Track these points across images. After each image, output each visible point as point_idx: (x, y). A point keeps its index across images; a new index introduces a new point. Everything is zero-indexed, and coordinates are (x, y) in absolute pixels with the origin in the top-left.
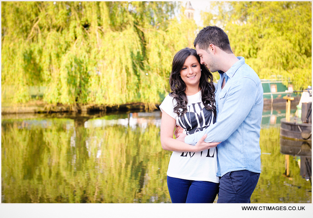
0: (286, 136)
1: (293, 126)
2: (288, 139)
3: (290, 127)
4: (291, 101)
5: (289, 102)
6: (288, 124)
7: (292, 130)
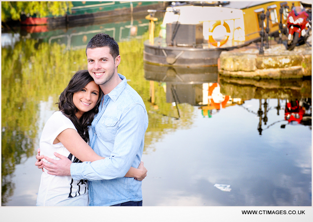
0: (150, 61)
1: (157, 50)
2: (153, 64)
3: (154, 51)
4: (155, 22)
5: (152, 22)
6: (151, 48)
7: (156, 54)
